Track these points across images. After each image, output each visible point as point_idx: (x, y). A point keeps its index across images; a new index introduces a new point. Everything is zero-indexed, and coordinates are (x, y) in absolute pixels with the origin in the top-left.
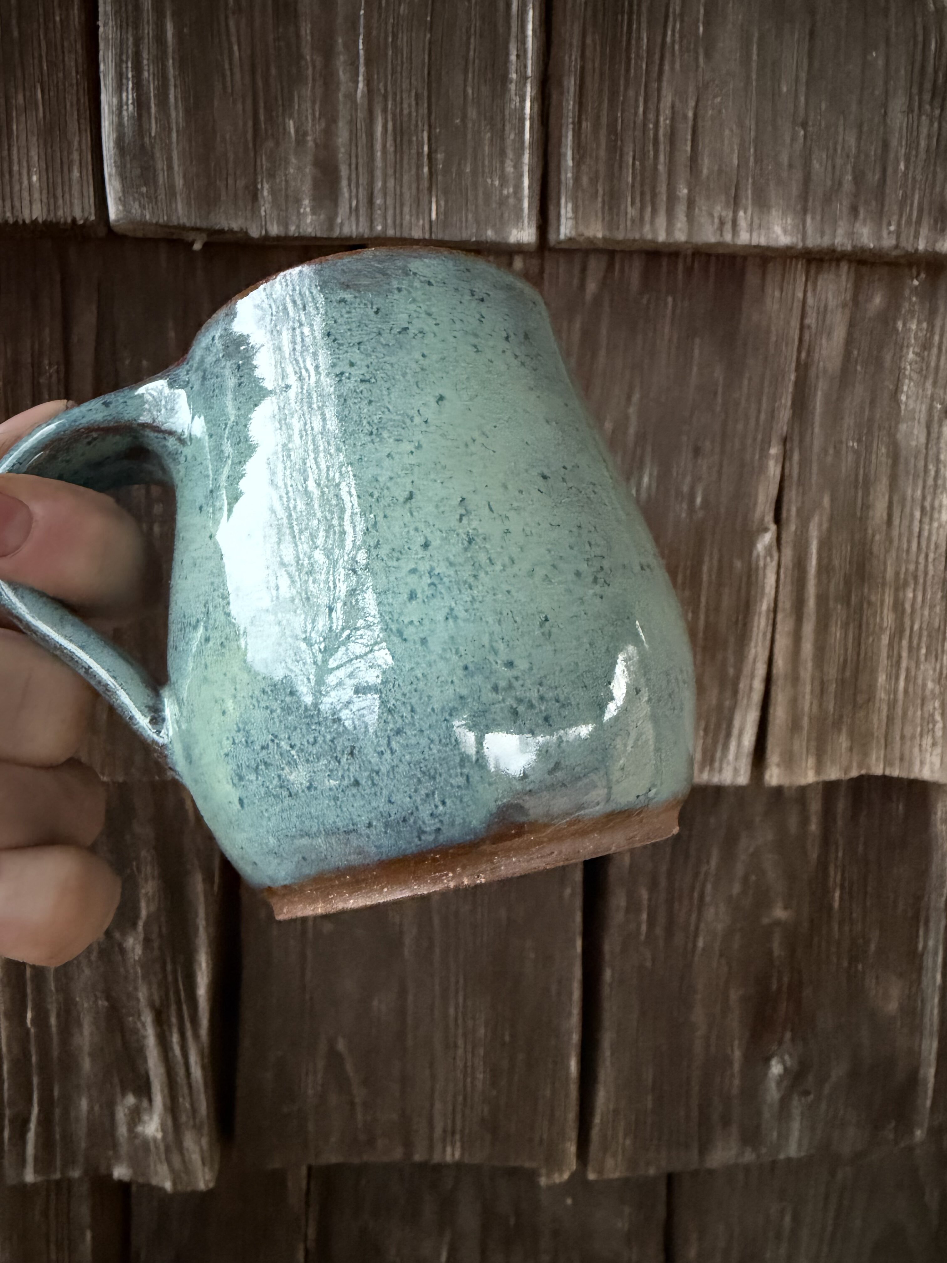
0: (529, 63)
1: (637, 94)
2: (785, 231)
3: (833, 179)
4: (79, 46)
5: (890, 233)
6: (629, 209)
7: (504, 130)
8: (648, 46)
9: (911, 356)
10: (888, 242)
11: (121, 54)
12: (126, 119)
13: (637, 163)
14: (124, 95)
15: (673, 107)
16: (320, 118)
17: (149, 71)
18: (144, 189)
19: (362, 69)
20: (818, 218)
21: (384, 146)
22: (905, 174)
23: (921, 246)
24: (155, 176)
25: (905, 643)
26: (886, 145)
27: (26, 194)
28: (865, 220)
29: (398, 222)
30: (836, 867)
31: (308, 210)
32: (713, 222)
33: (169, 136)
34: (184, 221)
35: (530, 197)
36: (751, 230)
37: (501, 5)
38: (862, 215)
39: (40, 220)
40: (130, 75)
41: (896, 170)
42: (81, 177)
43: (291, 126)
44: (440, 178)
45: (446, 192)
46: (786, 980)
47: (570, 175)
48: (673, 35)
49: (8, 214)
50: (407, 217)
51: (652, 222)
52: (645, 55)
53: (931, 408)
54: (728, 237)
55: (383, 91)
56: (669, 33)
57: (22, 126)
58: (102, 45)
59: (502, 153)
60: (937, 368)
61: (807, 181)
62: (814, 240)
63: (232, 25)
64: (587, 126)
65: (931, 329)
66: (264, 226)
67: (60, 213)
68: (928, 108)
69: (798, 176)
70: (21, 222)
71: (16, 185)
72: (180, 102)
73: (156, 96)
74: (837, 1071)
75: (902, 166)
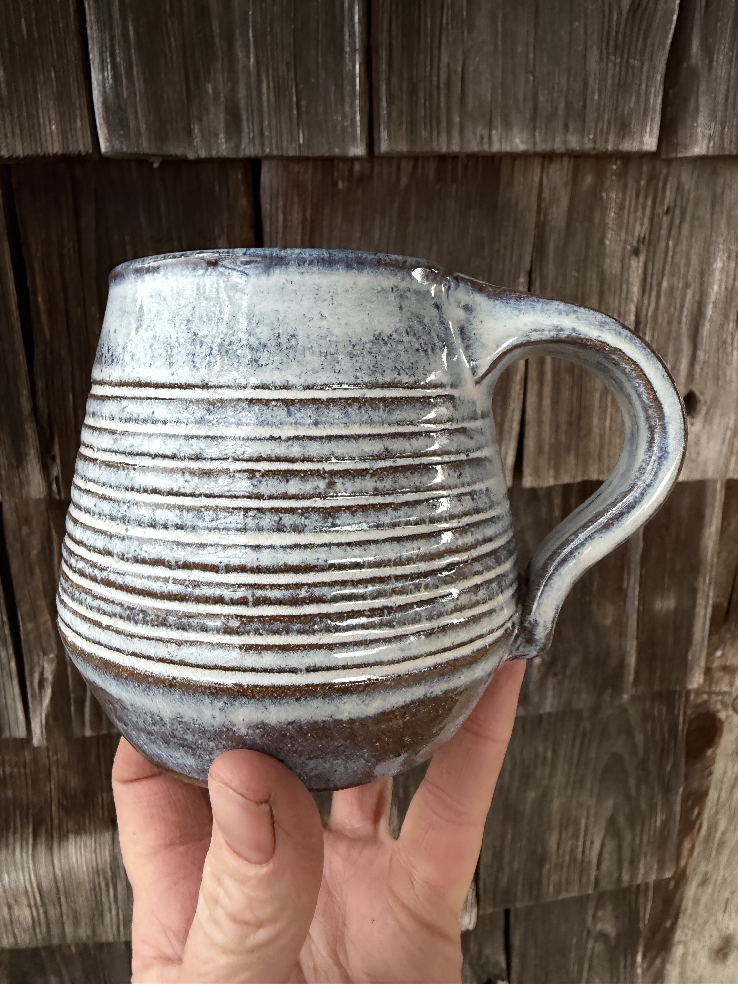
0: (357, 40)
1: (425, 58)
2: (522, 142)
3: (552, 107)
4: (75, 42)
5: (590, 139)
6: (423, 132)
7: (342, 85)
8: (431, 26)
9: (612, 215)
10: (588, 146)
11: (102, 46)
12: (108, 88)
13: (427, 103)
14: (106, 73)
15: (448, 65)
16: (227, 82)
17: (120, 57)
18: (122, 132)
19: (252, 50)
20: (543, 132)
21: (268, 98)
23: (610, 147)
26: (585, 83)
27: (49, 138)
28: (574, 132)
29: (279, 146)
31: (223, 140)
32: (476, 138)
33: (135, 98)
34: (147, 151)
35: (361, 127)
37: (338, 4)
38: (571, 129)
39: (59, 153)
40: (109, 60)
41: (592, 99)
42: (82, 125)
44: (304, 117)
45: (308, 126)
47: (385, 112)
48: (447, 18)
49: (39, 151)
50: (285, 143)
51: (438, 140)
52: (429, 32)
53: (624, 248)
54: (486, 147)
56: (445, 17)
57: (44, 95)
58: (90, 42)
59: (343, 100)
60: (628, 222)
61: (535, 108)
62: (541, 147)
63: (169, 25)
64: (394, 80)
65: (624, 199)
66: (197, 152)
67: (71, 148)
68: (612, 58)
69: (530, 105)
70: (47, 155)
71: (43, 133)
72: (140, 76)
73: (125, 73)
74: (575, 661)
75: (596, 97)
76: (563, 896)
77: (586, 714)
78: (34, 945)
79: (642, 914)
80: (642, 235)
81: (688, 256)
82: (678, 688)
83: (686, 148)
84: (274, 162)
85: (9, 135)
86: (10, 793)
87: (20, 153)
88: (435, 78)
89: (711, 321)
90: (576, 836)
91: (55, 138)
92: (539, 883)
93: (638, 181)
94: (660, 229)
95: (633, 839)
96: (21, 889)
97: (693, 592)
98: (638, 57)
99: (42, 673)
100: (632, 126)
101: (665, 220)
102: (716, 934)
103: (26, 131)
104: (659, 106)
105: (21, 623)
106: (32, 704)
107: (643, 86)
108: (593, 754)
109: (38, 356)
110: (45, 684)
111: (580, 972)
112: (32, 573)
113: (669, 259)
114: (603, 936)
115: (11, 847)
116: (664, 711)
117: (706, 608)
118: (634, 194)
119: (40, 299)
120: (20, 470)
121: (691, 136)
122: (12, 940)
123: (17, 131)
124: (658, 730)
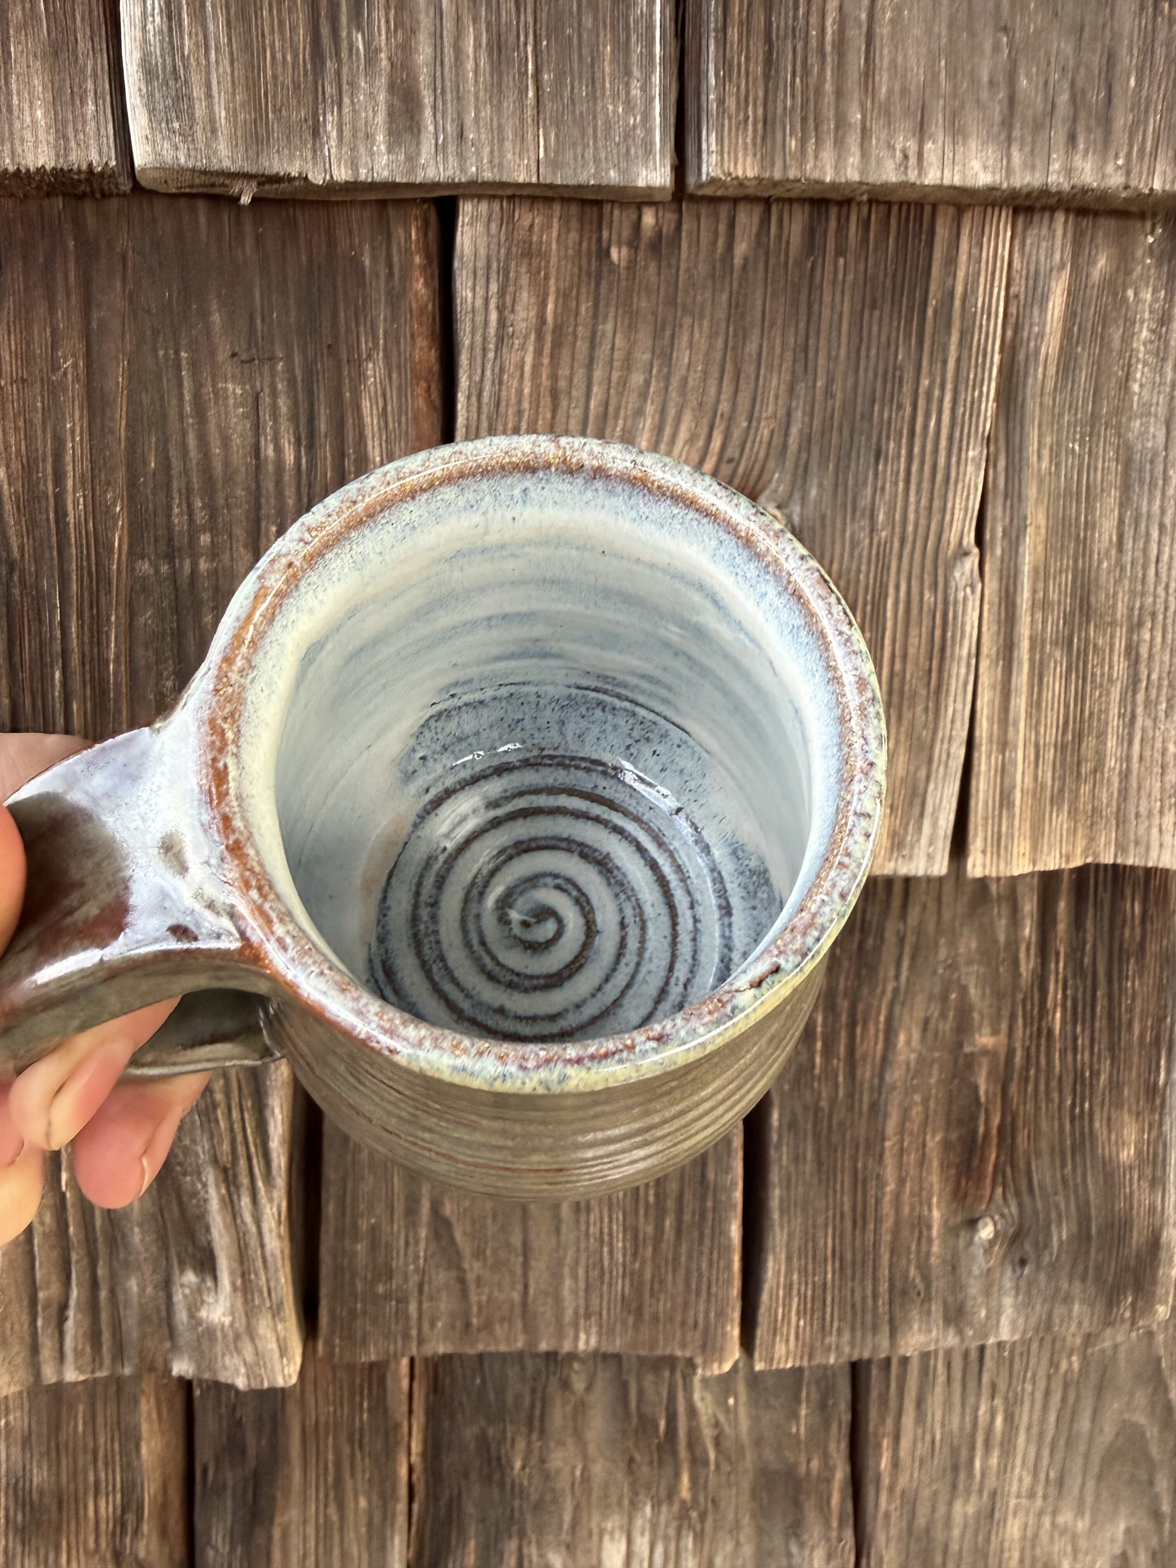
2: (985, 167)
3: (1046, 100)
5: (1119, 168)
6: (788, 138)
7: (628, 40)
9: (1145, 333)
10: (1115, 180)
12: (151, 33)
13: (798, 80)
14: (149, 3)
15: (842, 6)
16: (396, 30)
18: (176, 125)
20: (1027, 149)
21: (477, 65)
22: (1137, 92)
23: (1157, 185)
24: (190, 108)
25: (1140, 697)
26: (1111, 58)
27: (28, 135)
28: (1086, 150)
29: (497, 162)
30: (1057, 981)
31: (383, 147)
32: (894, 156)
33: (208, 55)
34: (227, 164)
35: (664, 127)
36: (941, 166)
38: (1081, 146)
39: (48, 168)
41: (1125, 87)
43: (359, 42)
44: (549, 105)
45: (558, 124)
46: (996, 1121)
47: (712, 97)
49: (8, 161)
50: (508, 156)
51: (817, 157)
54: (913, 176)
57: (22, 47)
59: (627, 72)
61: (1012, 102)
62: (1023, 179)
65: (1168, 300)
66: (329, 170)
67: (73, 158)
69: (1001, 95)
70: (23, 171)
71: (17, 125)
75: (1132, 82)
84: (484, 207)
88: (814, 32)
91: (42, 136)
108: (1084, 1425)
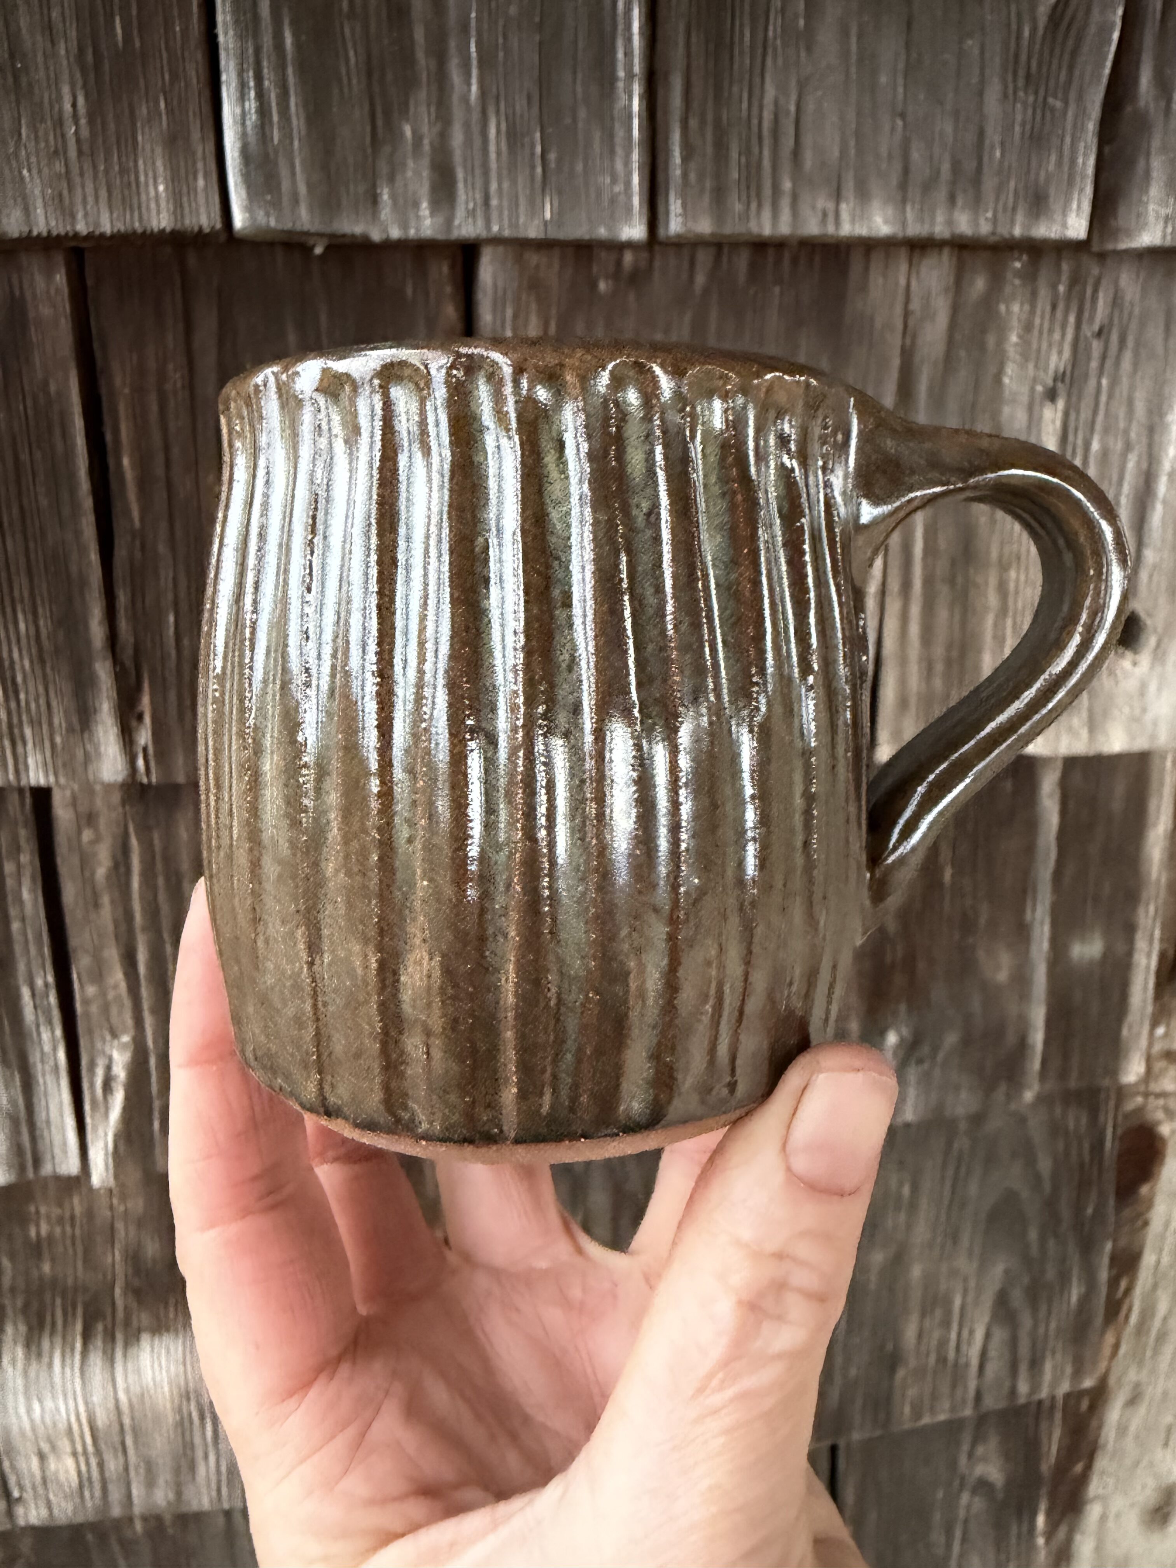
0: (636, 61)
1: (741, 90)
2: (886, 222)
3: (931, 169)
4: (199, 59)
5: (986, 219)
7: (612, 128)
8: (751, 41)
9: (1014, 338)
10: (985, 229)
11: (243, 62)
12: (249, 127)
13: (743, 159)
14: (247, 104)
15: (776, 102)
16: (435, 121)
17: (269, 79)
18: (269, 197)
19: (475, 72)
20: (917, 206)
21: (498, 147)
22: (1001, 162)
23: (1017, 232)
24: (279, 185)
26: (981, 134)
27: (153, 205)
28: (962, 208)
31: (427, 213)
32: (816, 214)
33: (292, 143)
34: (306, 227)
35: (640, 193)
36: (853, 221)
38: (959, 203)
39: (168, 230)
40: (252, 84)
42: (206, 186)
43: (408, 131)
44: (554, 177)
45: (560, 193)
46: (900, 954)
47: (678, 172)
48: (775, 31)
49: (137, 225)
52: (747, 50)
53: (1032, 390)
54: (831, 229)
55: (494, 90)
56: (771, 28)
57: (147, 137)
58: (223, 56)
59: (612, 152)
60: (1039, 350)
61: (906, 171)
62: (914, 229)
63: (347, 31)
64: (693, 123)
65: (1032, 312)
66: (385, 230)
67: (187, 222)
68: (1021, 94)
69: (897, 166)
70: (149, 232)
71: (143, 197)
72: (301, 110)
73: (278, 104)
74: (951, 1039)
75: (998, 154)
76: (926, 1420)
77: (963, 1126)
78: (80, 1519)
79: (1045, 1449)
80: (1061, 369)
81: (1130, 403)
82: (1106, 1082)
83: (1129, 234)
84: (501, 249)
85: (90, 200)
86: (46, 1268)
87: (106, 227)
88: (755, 122)
89: (1165, 502)
90: (946, 1324)
91: (163, 204)
92: (888, 1399)
93: (1054, 287)
94: (1089, 359)
95: (1035, 1326)
96: (62, 1426)
97: (1130, 929)
98: (1060, 95)
99: (109, 1068)
100: (1051, 199)
101: (1096, 346)
102: (1151, 1483)
103: (116, 192)
104: (1090, 170)
105: (76, 986)
106: (92, 1117)
107: (1068, 140)
108: (973, 1189)
109: (121, 553)
110: (113, 1084)
111: (949, 1546)
112: (97, 905)
113: (1102, 406)
114: (983, 1486)
115: (45, 1360)
116: (1084, 1121)
117: (1149, 955)
118: (1048, 308)
119: (126, 461)
120: (86, 735)
121: (1139, 215)
122: (44, 1512)
123: (103, 193)
124: (1074, 1152)
